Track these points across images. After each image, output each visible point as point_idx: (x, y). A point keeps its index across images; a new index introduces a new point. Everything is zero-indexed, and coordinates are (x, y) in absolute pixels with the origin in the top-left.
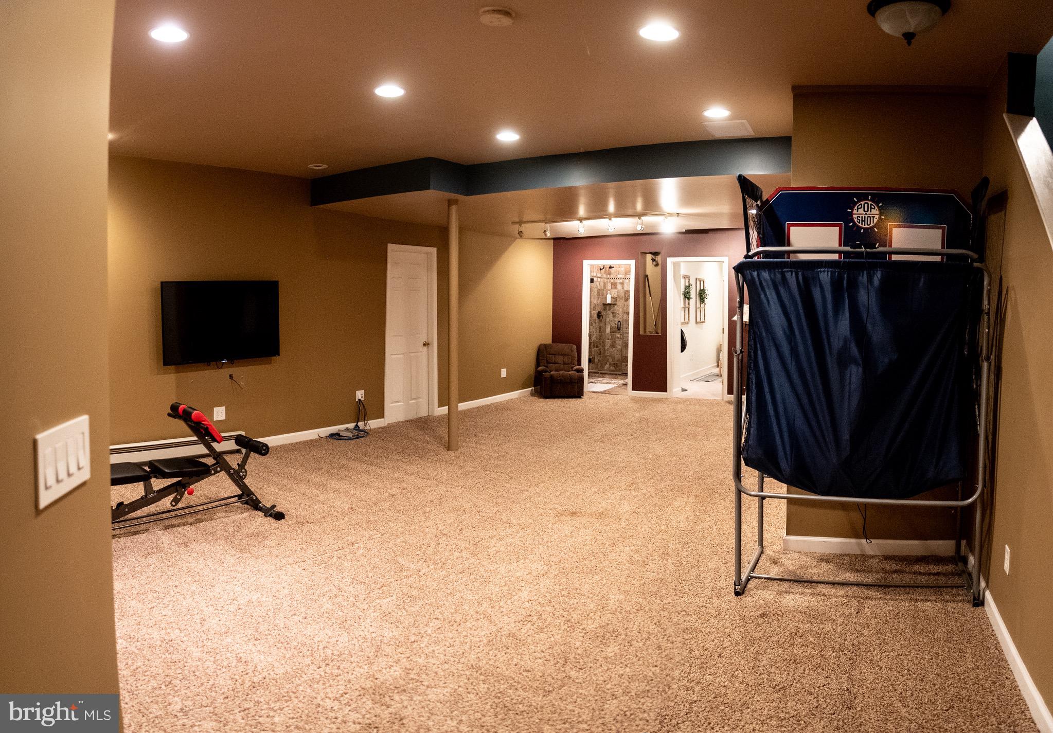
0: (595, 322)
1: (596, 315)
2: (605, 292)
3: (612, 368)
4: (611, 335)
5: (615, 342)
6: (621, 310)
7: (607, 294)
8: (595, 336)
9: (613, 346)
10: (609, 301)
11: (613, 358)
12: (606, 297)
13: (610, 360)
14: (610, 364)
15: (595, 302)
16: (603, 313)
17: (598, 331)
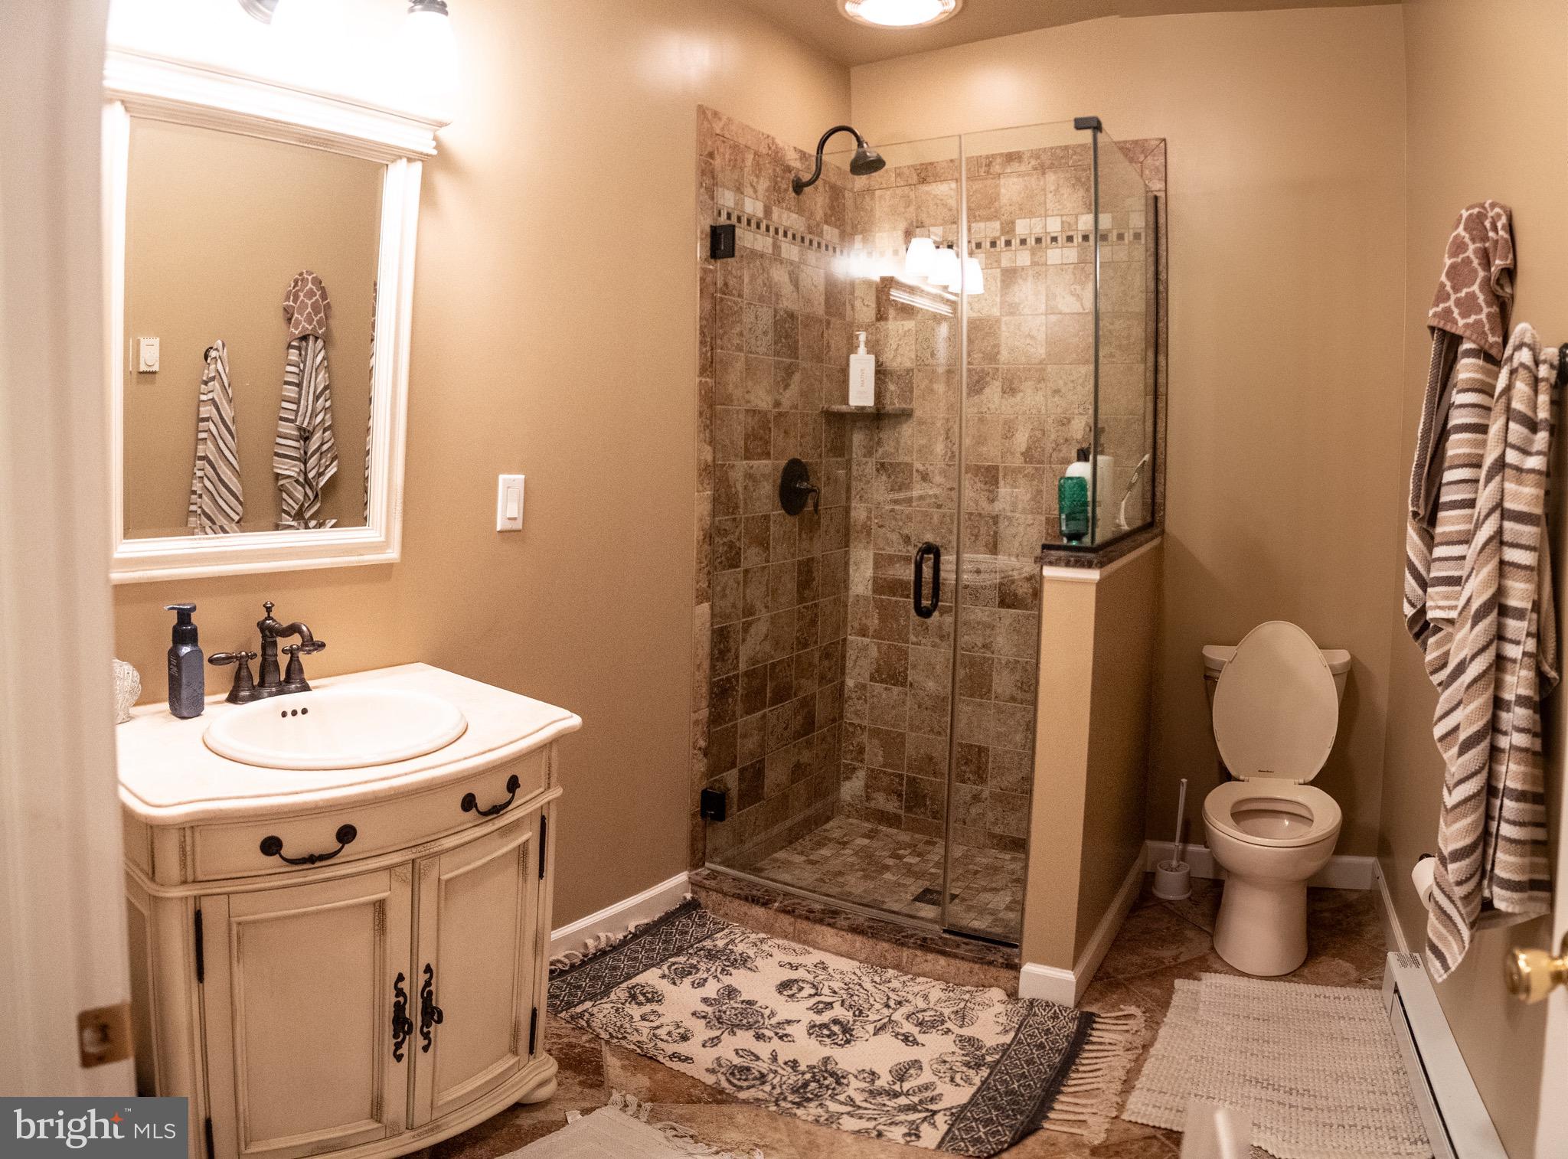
0: (764, 543)
1: (766, 493)
2: (836, 340)
3: (883, 802)
4: (881, 607)
5: (904, 654)
6: (939, 448)
7: (852, 348)
8: (761, 628)
9: (892, 673)
10: (861, 394)
11: (892, 742)
12: (844, 371)
13: (875, 755)
14: (873, 776)
15: (762, 400)
16: (825, 469)
17: (790, 584)
